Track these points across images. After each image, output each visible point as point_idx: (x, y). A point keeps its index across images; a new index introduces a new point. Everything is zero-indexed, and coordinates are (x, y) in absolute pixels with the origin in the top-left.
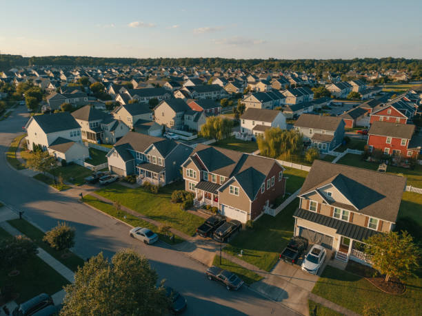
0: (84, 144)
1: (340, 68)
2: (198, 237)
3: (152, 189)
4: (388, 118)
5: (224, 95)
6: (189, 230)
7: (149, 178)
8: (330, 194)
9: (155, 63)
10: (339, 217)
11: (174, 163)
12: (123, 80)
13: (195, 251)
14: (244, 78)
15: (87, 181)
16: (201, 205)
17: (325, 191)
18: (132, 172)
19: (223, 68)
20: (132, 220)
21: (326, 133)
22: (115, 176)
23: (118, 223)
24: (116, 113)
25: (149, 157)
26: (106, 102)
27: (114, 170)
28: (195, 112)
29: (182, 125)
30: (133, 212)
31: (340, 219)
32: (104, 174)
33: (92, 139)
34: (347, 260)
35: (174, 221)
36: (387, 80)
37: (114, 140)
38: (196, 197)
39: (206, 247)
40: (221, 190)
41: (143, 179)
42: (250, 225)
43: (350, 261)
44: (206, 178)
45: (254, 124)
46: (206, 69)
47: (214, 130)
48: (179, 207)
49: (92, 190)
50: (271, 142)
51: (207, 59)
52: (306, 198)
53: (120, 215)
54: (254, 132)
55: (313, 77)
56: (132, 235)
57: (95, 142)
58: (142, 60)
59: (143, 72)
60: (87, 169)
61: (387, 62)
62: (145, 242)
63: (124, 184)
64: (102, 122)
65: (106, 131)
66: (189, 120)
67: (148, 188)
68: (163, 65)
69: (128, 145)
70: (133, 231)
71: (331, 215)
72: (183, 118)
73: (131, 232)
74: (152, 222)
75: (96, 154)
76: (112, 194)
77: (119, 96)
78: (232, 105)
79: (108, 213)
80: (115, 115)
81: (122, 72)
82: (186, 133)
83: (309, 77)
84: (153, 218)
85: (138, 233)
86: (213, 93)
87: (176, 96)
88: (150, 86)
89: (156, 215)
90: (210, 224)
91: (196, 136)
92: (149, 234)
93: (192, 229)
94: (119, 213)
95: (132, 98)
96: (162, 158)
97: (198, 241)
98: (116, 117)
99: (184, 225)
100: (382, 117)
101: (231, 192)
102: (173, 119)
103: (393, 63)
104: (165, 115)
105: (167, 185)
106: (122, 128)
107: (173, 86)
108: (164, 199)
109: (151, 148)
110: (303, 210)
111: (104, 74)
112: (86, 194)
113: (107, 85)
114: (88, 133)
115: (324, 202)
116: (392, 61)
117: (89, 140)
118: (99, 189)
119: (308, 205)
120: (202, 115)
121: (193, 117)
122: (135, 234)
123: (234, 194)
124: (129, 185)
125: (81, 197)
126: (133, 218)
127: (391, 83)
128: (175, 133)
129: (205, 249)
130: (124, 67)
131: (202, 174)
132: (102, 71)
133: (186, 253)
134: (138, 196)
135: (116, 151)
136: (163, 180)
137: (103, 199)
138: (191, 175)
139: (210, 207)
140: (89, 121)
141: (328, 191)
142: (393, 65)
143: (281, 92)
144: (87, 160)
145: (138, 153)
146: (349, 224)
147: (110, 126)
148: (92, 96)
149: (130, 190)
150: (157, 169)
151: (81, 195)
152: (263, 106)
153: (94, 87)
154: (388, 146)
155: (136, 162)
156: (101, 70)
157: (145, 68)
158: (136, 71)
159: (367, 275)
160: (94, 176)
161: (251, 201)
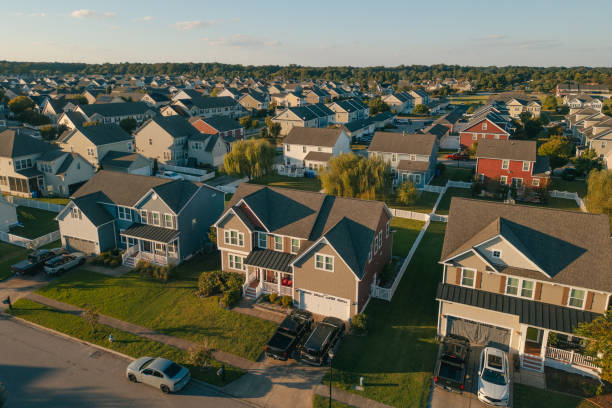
0: (6, 200)
1: (387, 77)
2: (269, 361)
3: (155, 272)
4: (484, 135)
5: (240, 112)
6: (247, 350)
7: (147, 253)
8: (497, 254)
9: (117, 71)
10: (515, 292)
11: (194, 221)
12: (68, 92)
13: (270, 394)
14: (265, 89)
15: (20, 270)
16: (257, 296)
17: (488, 249)
18: (112, 246)
19: (226, 77)
20: (125, 342)
21: (417, 158)
22: (78, 255)
23: (97, 354)
24: (65, 142)
25: (144, 213)
26: (41, 127)
27: (73, 244)
28: (205, 136)
29: (184, 158)
30: (125, 325)
31: (519, 295)
32: (52, 255)
33: (19, 190)
34: (542, 368)
35: (214, 334)
36: (450, 90)
37: (65, 190)
38: (247, 282)
39: (290, 381)
40: (299, 265)
41: (134, 255)
42: (361, 325)
43: (548, 369)
44: (263, 244)
45: (304, 151)
46: (202, 78)
47: (246, 162)
48: (215, 303)
49: (29, 288)
50: (344, 177)
51: (200, 65)
52: (455, 265)
53: (98, 335)
54: (308, 163)
55: (357, 87)
56: (132, 377)
57: (27, 195)
58: (95, 66)
59: (101, 82)
60: (16, 247)
61: (439, 71)
62: (164, 388)
63: (97, 269)
64: (38, 159)
65: (48, 174)
66: (197, 150)
67: (148, 272)
68: (131, 73)
69: (100, 195)
70: (133, 367)
71: (502, 290)
72: (185, 146)
73: (129, 370)
74: (169, 341)
75: (31, 216)
76: (74, 291)
77: (65, 117)
78: (257, 126)
79: (71, 334)
80: (62, 145)
81: (62, 82)
82: (194, 171)
83: (352, 87)
84: (169, 332)
85: (148, 372)
86: (223, 109)
87: (165, 114)
88: (117, 100)
89: (174, 324)
90: (289, 332)
91: (212, 175)
92: (172, 371)
93: (252, 346)
94: (96, 331)
95: (89, 120)
96: (171, 214)
97: (270, 369)
98: (66, 148)
99: (235, 340)
100: (476, 135)
101: (319, 265)
102: (170, 148)
103: (447, 71)
104: (153, 142)
105: (183, 264)
106: (79, 168)
107: (156, 101)
108: (184, 291)
109: (149, 197)
110: (450, 286)
111: (30, 86)
112: (17, 298)
113: (39, 100)
114: (11, 179)
115: (488, 269)
116: (445, 68)
117: (15, 193)
118: (47, 283)
119: (458, 276)
120: (220, 141)
121: (203, 145)
122: (139, 375)
123: (324, 269)
124: (107, 271)
125: (7, 306)
126: (127, 337)
127: (457, 95)
128: (176, 173)
129: (289, 385)
130: (67, 76)
131: (255, 236)
132: (28, 81)
133: (253, 400)
134: (129, 290)
135: (76, 208)
136: (175, 255)
137: (57, 304)
138: (234, 241)
139: (277, 298)
140: (13, 157)
141: (493, 249)
142: (449, 73)
143: (327, 105)
144: (14, 230)
145: (121, 209)
146: (535, 303)
147: (56, 164)
148: (11, 119)
149: (111, 281)
150: (161, 234)
151: (8, 301)
152: (306, 125)
153: (15, 104)
154: (505, 173)
155: (118, 225)
156: (25, 80)
157: (102, 77)
158: (87, 80)
159: (587, 392)
160: (34, 259)
161: (358, 279)
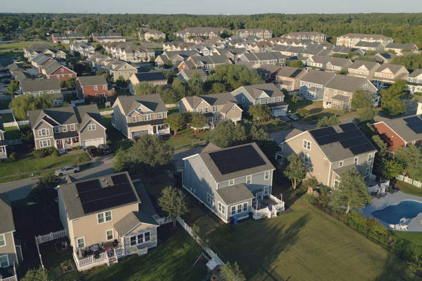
4: (63, 75)
8: (141, 109)
10: (147, 119)
16: (65, 150)
17: (138, 108)
20: (39, 174)
21: (54, 92)
38: (57, 147)
40: (82, 132)
52: (130, 116)
71: (144, 120)
119: (132, 120)
123: (92, 130)
131: (54, 128)
138: (44, 134)
146: (151, 121)
161: (105, 129)
